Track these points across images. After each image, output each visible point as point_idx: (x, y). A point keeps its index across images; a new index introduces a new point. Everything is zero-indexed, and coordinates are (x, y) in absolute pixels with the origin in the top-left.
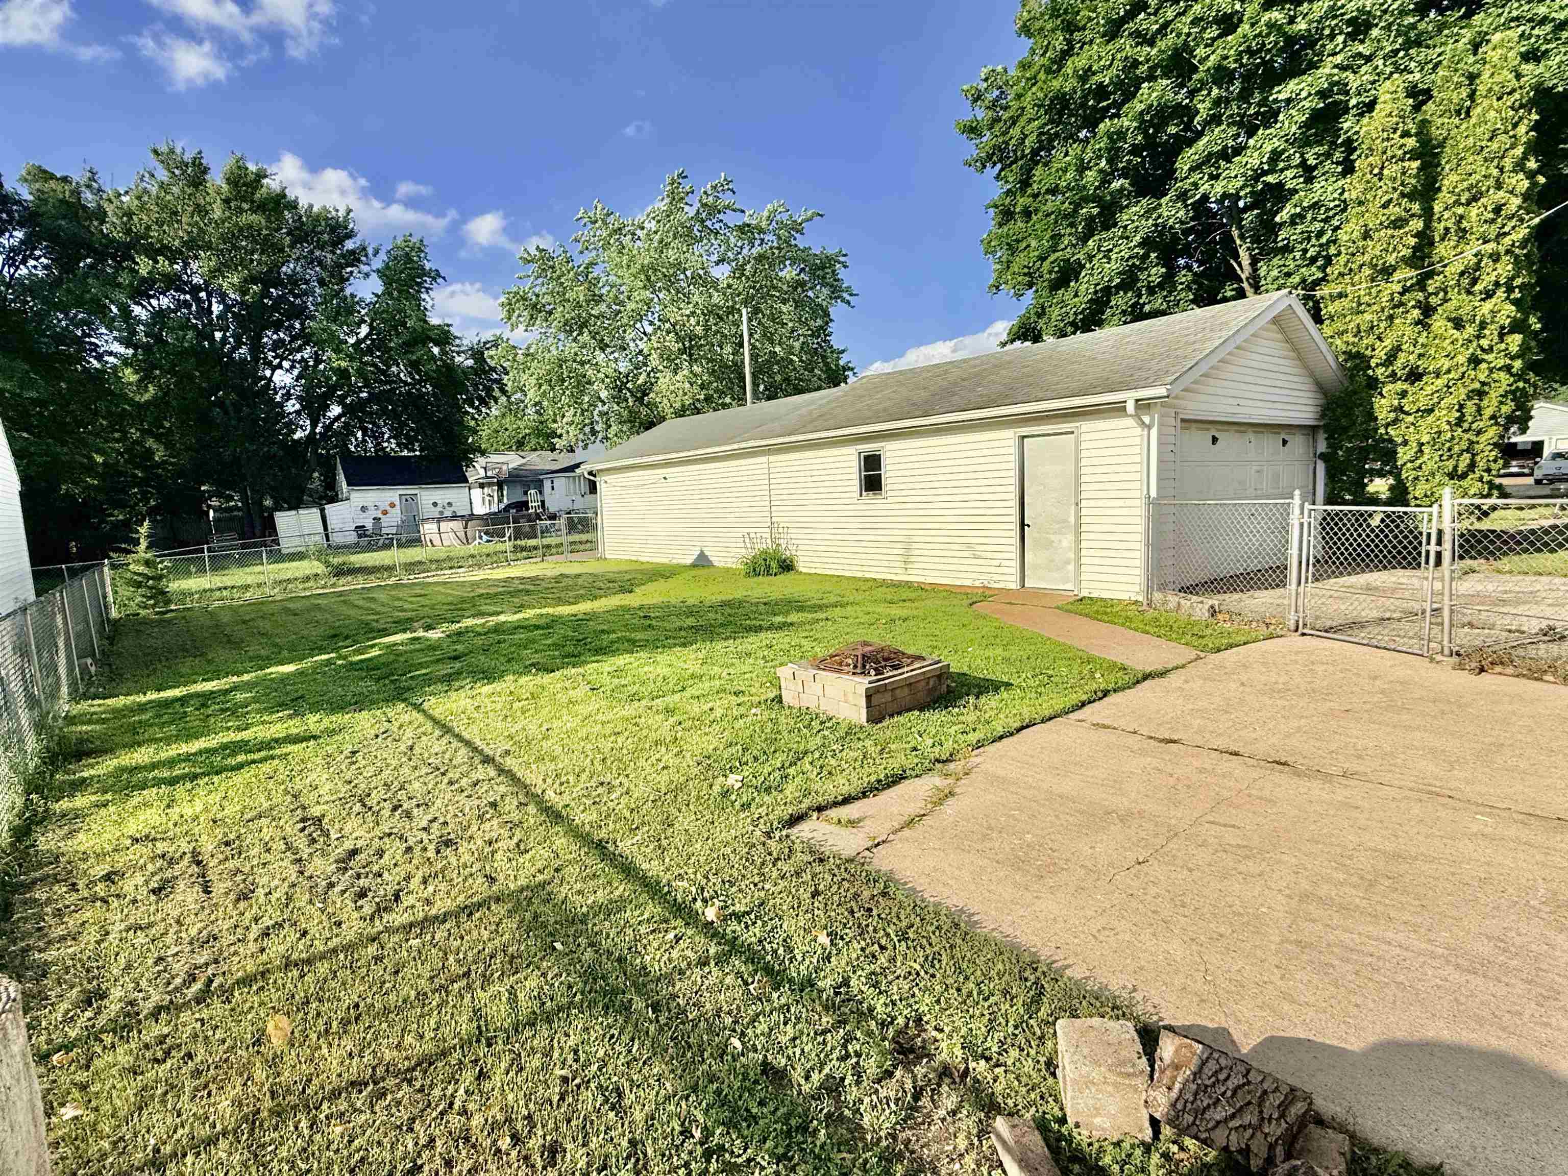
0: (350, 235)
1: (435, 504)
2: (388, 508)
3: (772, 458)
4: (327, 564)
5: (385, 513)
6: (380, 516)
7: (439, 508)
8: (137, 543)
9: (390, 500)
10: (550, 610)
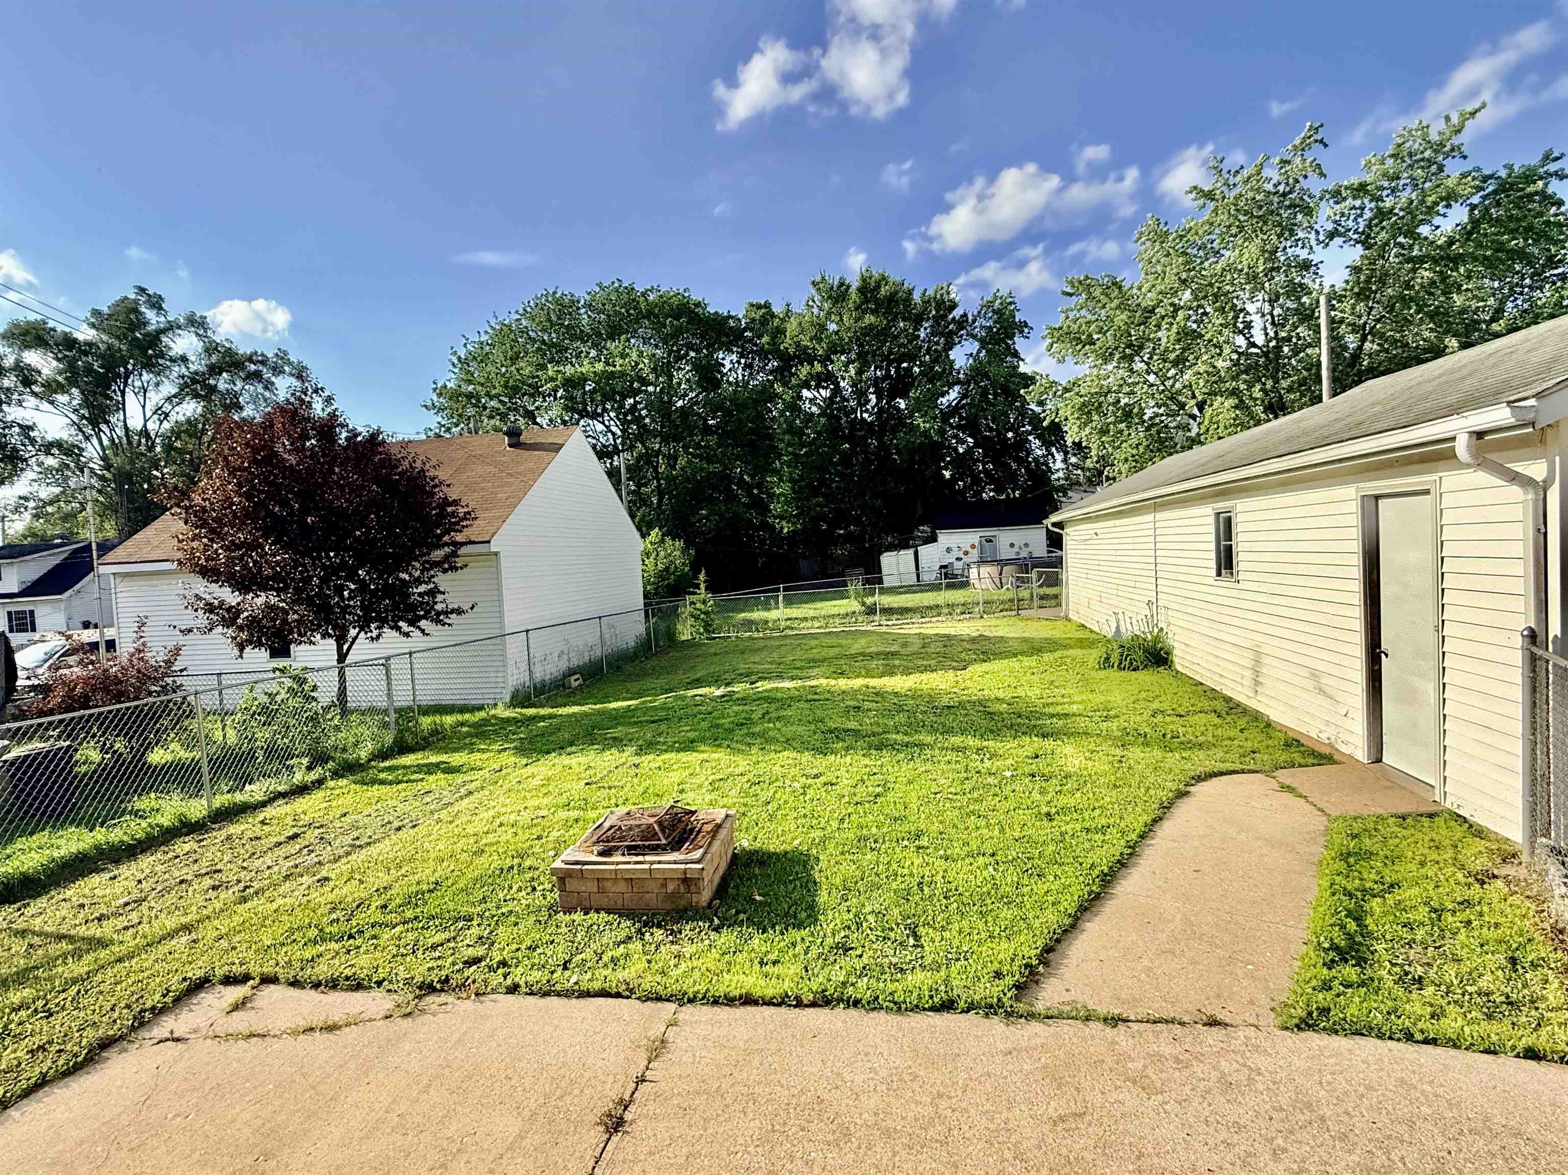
0: (954, 306)
1: (1012, 545)
2: (969, 549)
3: (1159, 516)
4: (863, 604)
5: (966, 553)
6: (962, 556)
7: (1016, 549)
8: (697, 586)
9: (971, 541)
10: (874, 682)
